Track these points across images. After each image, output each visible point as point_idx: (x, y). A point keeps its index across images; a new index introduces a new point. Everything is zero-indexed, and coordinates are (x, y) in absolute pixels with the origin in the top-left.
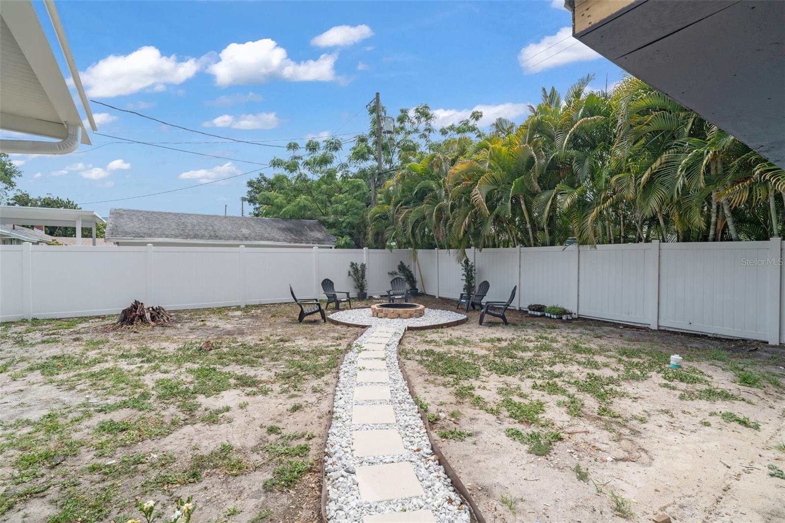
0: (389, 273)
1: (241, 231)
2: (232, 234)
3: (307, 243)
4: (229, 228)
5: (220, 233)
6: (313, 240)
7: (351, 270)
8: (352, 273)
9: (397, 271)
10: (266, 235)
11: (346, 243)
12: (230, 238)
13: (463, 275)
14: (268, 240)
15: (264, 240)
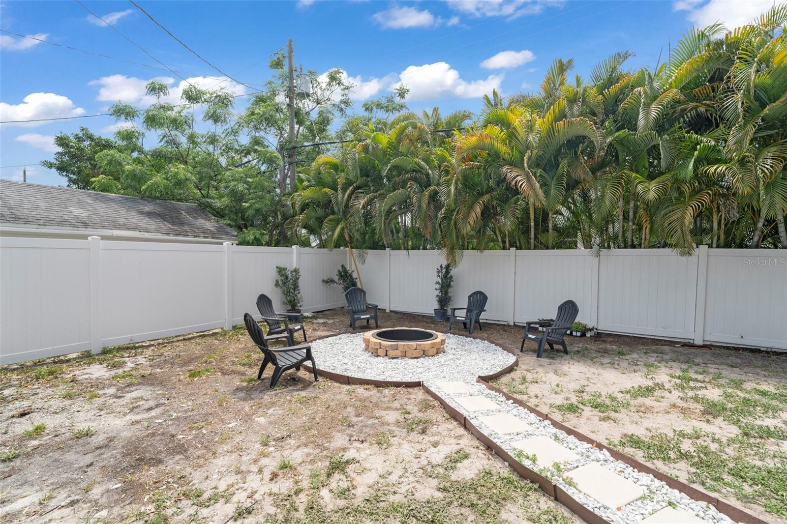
0: (323, 281)
1: (71, 212)
2: (52, 216)
3: (195, 237)
4: (43, 204)
5: (24, 212)
6: (204, 233)
7: (279, 278)
8: (280, 283)
9: (336, 278)
10: (122, 221)
11: (255, 238)
12: (49, 222)
13: (437, 283)
14: (129, 229)
15: (119, 229)
